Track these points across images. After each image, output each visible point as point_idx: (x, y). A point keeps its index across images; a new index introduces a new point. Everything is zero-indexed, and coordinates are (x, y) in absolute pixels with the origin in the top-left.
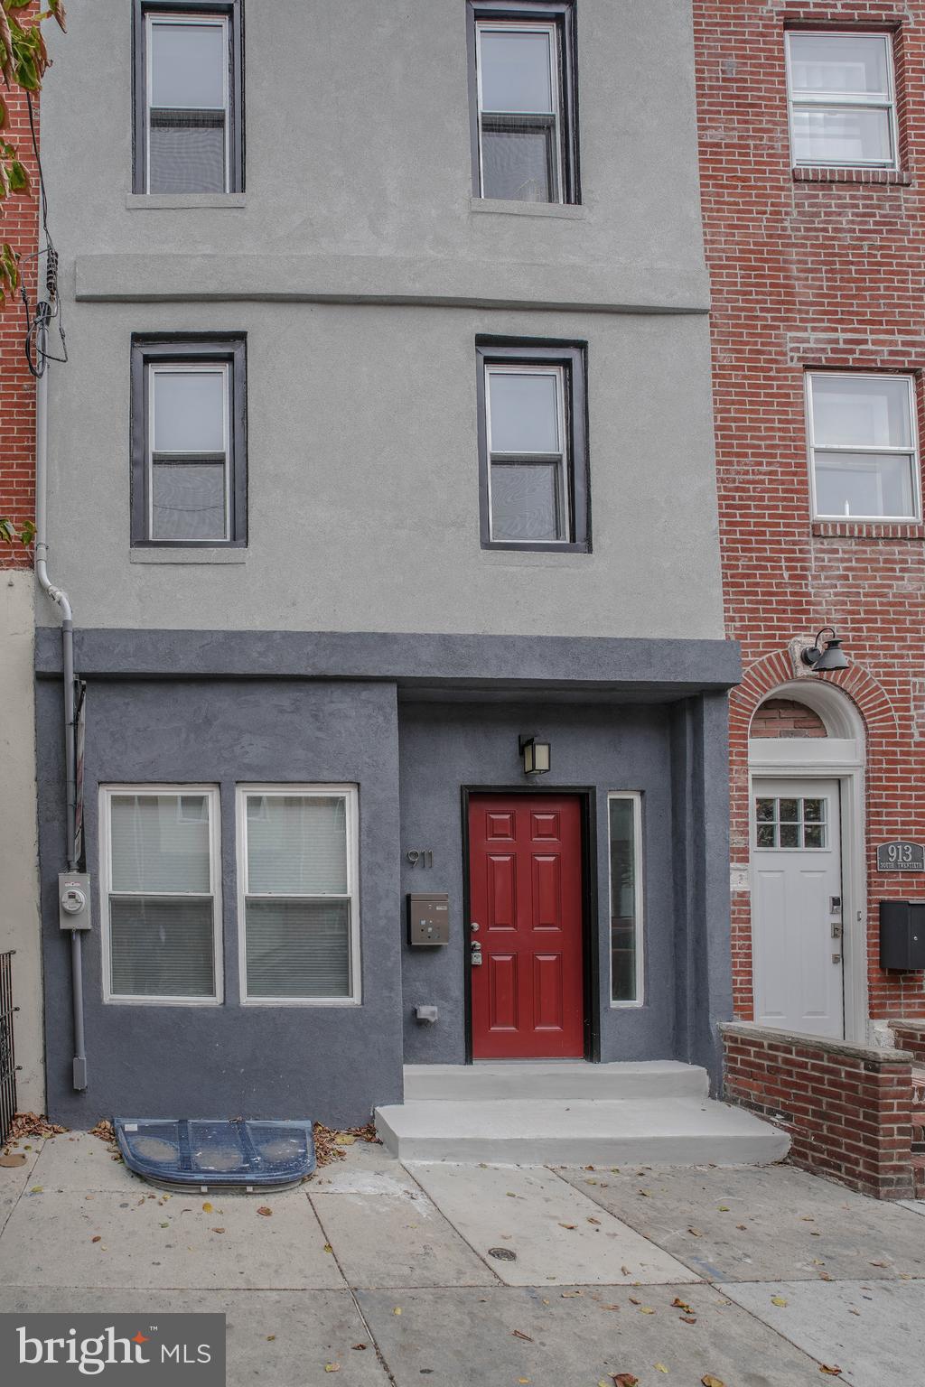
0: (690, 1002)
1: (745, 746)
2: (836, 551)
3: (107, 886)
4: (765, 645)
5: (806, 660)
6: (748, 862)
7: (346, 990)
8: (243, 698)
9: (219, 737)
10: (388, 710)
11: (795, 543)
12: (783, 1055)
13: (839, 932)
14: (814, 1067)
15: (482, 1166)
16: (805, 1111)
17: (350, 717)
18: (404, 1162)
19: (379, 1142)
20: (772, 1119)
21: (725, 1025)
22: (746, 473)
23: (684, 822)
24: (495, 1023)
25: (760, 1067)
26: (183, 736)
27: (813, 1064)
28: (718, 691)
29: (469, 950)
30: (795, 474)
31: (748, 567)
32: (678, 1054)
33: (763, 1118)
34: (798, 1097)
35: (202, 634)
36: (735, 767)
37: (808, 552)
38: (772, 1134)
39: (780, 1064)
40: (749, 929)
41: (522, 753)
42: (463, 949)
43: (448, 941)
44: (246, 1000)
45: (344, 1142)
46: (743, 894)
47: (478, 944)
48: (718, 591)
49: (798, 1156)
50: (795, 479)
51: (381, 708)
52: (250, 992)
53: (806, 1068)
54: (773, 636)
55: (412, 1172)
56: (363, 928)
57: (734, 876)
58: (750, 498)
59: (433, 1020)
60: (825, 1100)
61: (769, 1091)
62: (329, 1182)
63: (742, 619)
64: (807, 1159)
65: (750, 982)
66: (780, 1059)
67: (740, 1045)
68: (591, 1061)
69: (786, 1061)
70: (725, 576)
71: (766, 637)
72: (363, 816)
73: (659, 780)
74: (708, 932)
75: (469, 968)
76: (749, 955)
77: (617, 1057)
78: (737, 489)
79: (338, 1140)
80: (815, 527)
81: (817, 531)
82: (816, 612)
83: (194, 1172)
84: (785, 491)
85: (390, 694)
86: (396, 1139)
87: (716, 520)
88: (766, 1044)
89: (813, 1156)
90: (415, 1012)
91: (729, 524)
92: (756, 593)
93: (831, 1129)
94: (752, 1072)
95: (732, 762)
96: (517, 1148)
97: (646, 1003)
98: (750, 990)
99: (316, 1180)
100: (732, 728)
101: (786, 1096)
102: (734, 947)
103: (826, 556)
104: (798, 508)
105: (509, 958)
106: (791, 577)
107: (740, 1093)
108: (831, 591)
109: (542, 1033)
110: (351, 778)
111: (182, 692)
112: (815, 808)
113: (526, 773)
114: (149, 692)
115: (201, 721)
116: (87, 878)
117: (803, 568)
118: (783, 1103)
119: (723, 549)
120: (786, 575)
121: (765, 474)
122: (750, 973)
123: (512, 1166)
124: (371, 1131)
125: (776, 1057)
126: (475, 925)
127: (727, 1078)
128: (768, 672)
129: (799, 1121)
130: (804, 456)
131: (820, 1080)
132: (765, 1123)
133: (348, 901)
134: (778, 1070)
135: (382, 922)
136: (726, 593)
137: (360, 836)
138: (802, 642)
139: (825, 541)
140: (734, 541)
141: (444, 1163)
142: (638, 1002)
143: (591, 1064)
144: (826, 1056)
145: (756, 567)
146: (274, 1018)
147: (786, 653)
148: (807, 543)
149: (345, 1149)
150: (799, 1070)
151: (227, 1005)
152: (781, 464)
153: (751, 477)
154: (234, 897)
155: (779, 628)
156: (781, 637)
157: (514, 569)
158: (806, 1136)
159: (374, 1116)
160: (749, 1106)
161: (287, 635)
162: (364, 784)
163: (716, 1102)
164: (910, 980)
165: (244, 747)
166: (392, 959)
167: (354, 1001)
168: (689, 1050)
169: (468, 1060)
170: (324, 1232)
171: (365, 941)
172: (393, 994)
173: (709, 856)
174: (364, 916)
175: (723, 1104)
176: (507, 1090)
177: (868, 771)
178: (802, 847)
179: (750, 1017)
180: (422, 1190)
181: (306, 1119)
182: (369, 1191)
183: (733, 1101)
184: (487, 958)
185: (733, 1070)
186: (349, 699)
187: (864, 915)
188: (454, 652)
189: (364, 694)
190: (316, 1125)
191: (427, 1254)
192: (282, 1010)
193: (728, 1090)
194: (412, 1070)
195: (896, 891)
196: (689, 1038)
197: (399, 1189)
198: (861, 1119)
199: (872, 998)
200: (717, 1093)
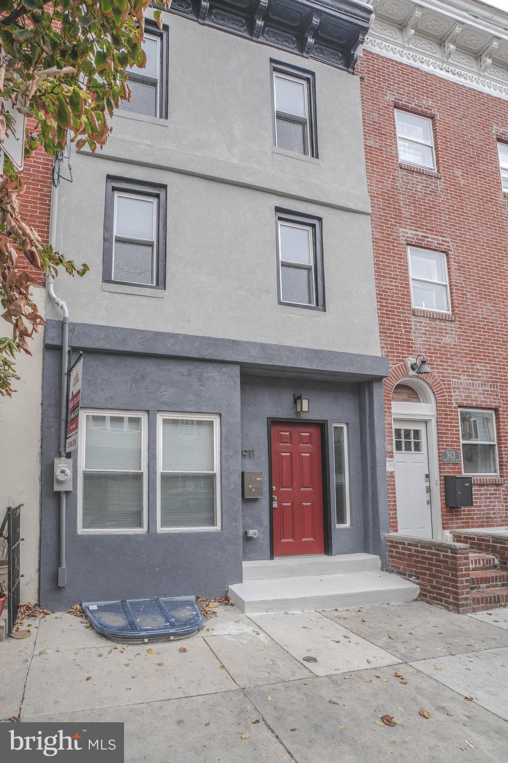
0: (371, 524)
1: (390, 404)
2: (421, 322)
3: (82, 466)
4: (397, 360)
5: (413, 369)
6: (393, 458)
7: (212, 522)
8: (162, 367)
9: (149, 387)
10: (236, 378)
11: (406, 317)
12: (414, 548)
13: (428, 490)
14: (429, 553)
15: (286, 613)
16: (425, 574)
17: (217, 380)
18: (248, 614)
19: (232, 605)
20: (410, 579)
21: (387, 535)
22: (387, 285)
23: (366, 438)
24: (284, 538)
25: (404, 554)
26: (129, 385)
28: (379, 379)
29: (271, 500)
30: (405, 288)
31: (389, 325)
32: (366, 550)
33: (406, 579)
34: (422, 568)
35: (141, 332)
36: (387, 414)
37: (411, 321)
38: (410, 586)
39: (413, 553)
40: (394, 489)
41: (295, 402)
42: (269, 500)
43: (262, 496)
44: (160, 529)
45: (214, 606)
46: (392, 473)
47: (276, 497)
48: (378, 334)
49: (423, 596)
50: (405, 290)
51: (232, 377)
52: (162, 526)
53: (425, 554)
54: (399, 357)
55: (253, 619)
56: (223, 489)
57: (388, 464)
58: (388, 296)
59: (255, 537)
60: (434, 568)
61: (408, 566)
62: (213, 629)
63: (387, 348)
64: (427, 597)
65: (396, 514)
66: (413, 550)
67: (394, 544)
68: (328, 555)
69: (416, 551)
70: (380, 328)
71: (397, 357)
72: (223, 431)
73: (355, 419)
74: (378, 490)
75: (271, 509)
76: (395, 501)
77: (340, 553)
78: (383, 291)
79: (211, 605)
80: (414, 311)
81: (414, 313)
82: (415, 347)
84: (402, 294)
85: (237, 370)
86: (243, 602)
87: (376, 303)
88: (406, 543)
89: (430, 596)
90: (246, 533)
91: (381, 306)
92: (392, 337)
93: (437, 582)
94: (400, 556)
95: (385, 412)
96: (302, 602)
97: (351, 525)
98: (396, 518)
99: (206, 628)
100: (385, 396)
101: (417, 567)
102: (389, 497)
103: (418, 324)
104: (406, 302)
105: (289, 504)
106: (405, 331)
107: (395, 567)
108: (421, 339)
109: (305, 542)
110: (217, 411)
111: (129, 361)
112: (417, 433)
113: (297, 412)
114: (111, 360)
115: (139, 377)
116: (71, 461)
117: (410, 328)
118: (415, 571)
119: (379, 317)
120: (403, 330)
121: (394, 286)
122: (395, 510)
123: (300, 612)
124: (227, 599)
125: (411, 549)
126: (274, 487)
127: (389, 559)
128: (398, 372)
129: (423, 579)
130: (408, 281)
131: (431, 559)
132: (407, 581)
133: (214, 475)
134: (412, 555)
135: (232, 486)
136: (381, 336)
137: (221, 441)
138: (411, 360)
139: (417, 317)
140: (383, 314)
141: (268, 613)
142: (346, 525)
143: (328, 557)
144: (433, 548)
145: (392, 326)
146: (176, 540)
147: (405, 364)
148: (411, 318)
149: (215, 610)
150: (422, 555)
151: (150, 533)
152: (400, 283)
153: (388, 287)
154: (155, 473)
155: (402, 353)
156: (403, 357)
157: (293, 315)
158: (426, 586)
159: (228, 591)
160: (399, 573)
161: (185, 336)
162: (223, 415)
163: (385, 572)
164: (458, 511)
165: (161, 392)
166: (237, 505)
167: (218, 528)
168: (371, 548)
169: (272, 558)
170: (218, 658)
171: (223, 496)
172: (237, 524)
173: (378, 455)
174: (223, 483)
175: (388, 573)
176: (291, 572)
177: (437, 418)
178: (413, 451)
179: (396, 531)
180: (261, 629)
181: (193, 594)
182: (235, 632)
183: (391, 572)
184: (279, 504)
185: (391, 556)
186: (216, 371)
187: (438, 482)
188: (267, 352)
189: (224, 369)
190: (198, 598)
191: (274, 664)
192: (180, 535)
193: (390, 566)
194: (245, 564)
195: (449, 472)
196: (371, 541)
197: (249, 630)
198: (450, 577)
199: (443, 520)
200: (384, 568)
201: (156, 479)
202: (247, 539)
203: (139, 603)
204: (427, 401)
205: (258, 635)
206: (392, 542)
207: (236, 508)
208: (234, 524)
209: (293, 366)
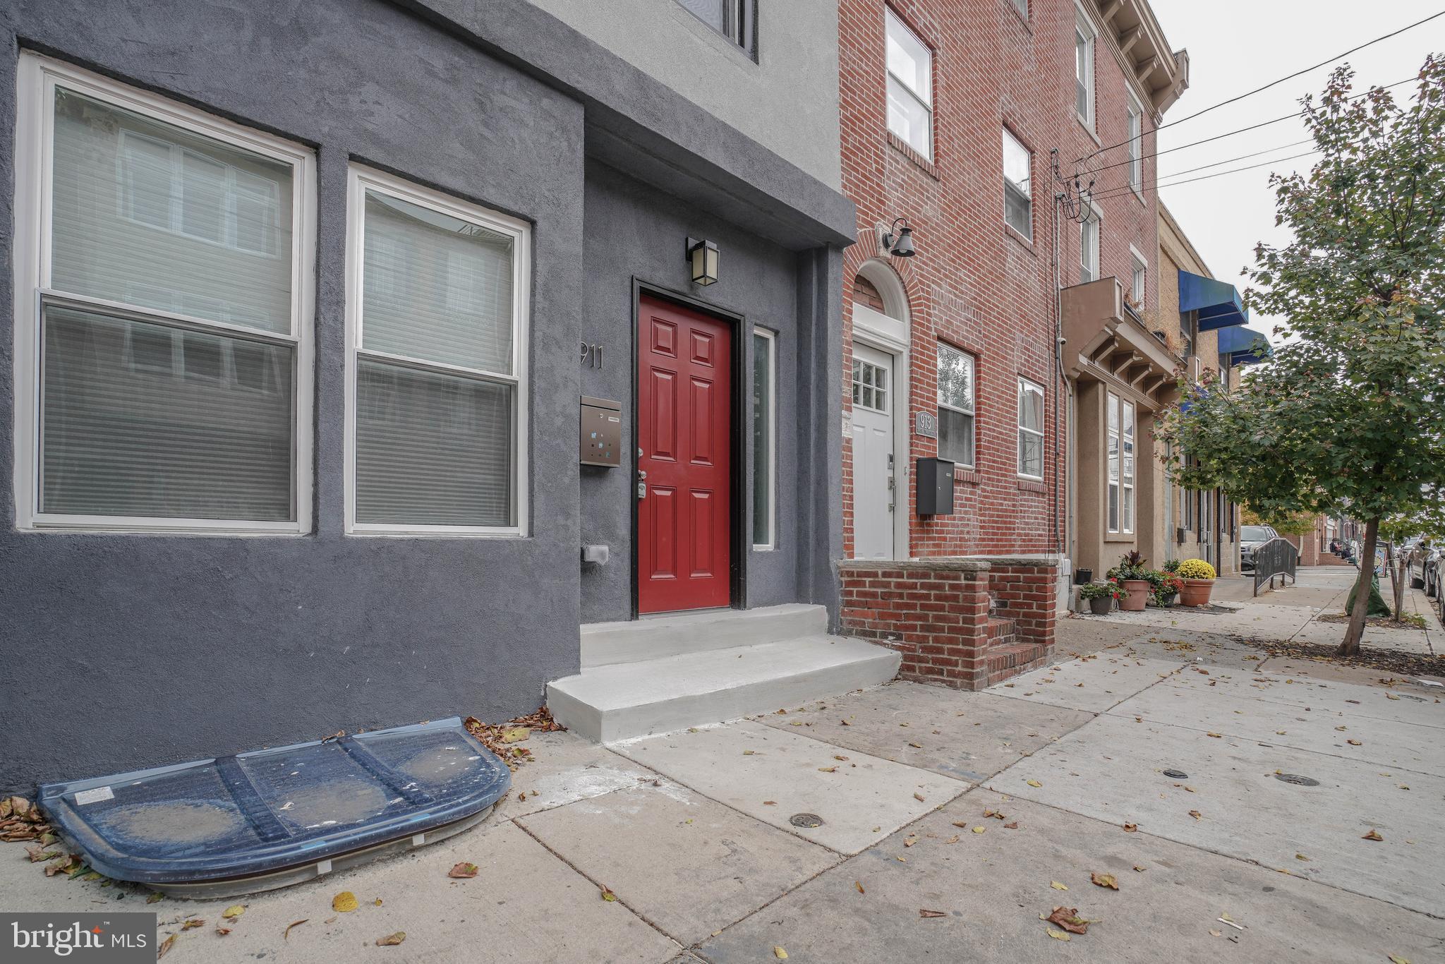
0: (812, 542)
1: (851, 305)
2: (898, 162)
4: (863, 220)
5: (886, 245)
6: (850, 413)
10: (574, 137)
11: (878, 141)
12: (895, 580)
13: (892, 484)
15: (692, 730)
16: (914, 628)
17: (527, 126)
18: (609, 745)
19: (561, 729)
20: (885, 641)
21: (841, 563)
22: (854, 62)
23: (809, 367)
24: (656, 570)
25: (874, 595)
27: (922, 584)
28: (840, 243)
29: (635, 479)
30: (879, 83)
31: (854, 146)
32: (799, 595)
33: (876, 643)
34: (908, 617)
36: (845, 321)
37: (885, 153)
38: (886, 655)
39: (893, 589)
40: (851, 474)
41: (689, 256)
42: (630, 477)
44: (353, 528)
45: (515, 737)
46: (849, 441)
47: (643, 473)
49: (907, 671)
50: (879, 88)
51: (564, 130)
52: (359, 516)
53: (915, 588)
54: (867, 215)
55: (627, 753)
56: (535, 426)
57: (844, 423)
58: (855, 85)
59: (600, 563)
60: (931, 613)
61: (882, 616)
62: (535, 794)
63: (850, 190)
64: (914, 671)
65: (851, 523)
66: (892, 584)
67: (856, 577)
68: (739, 608)
69: (898, 585)
70: (841, 146)
71: (864, 212)
72: (539, 268)
73: (789, 325)
74: (829, 472)
75: (635, 501)
76: (851, 497)
77: (759, 604)
78: (849, 73)
79: (507, 736)
80: (889, 135)
81: (890, 139)
82: (888, 206)
83: (297, 841)
84: (873, 93)
85: (576, 119)
87: (837, 91)
88: (880, 572)
89: (920, 668)
90: (583, 552)
91: (844, 100)
92: (858, 171)
93: (936, 640)
94: (867, 601)
95: (843, 317)
96: (720, 702)
97: (777, 546)
98: (852, 530)
99: (514, 796)
100: (844, 284)
101: (897, 617)
102: (844, 488)
103: (893, 163)
104: (880, 113)
105: (667, 493)
106: (876, 169)
107: (856, 624)
108: (896, 194)
109: (696, 580)
110: (524, 210)
112: (879, 375)
113: (693, 280)
117: (882, 166)
118: (895, 625)
119: (841, 122)
120: (873, 165)
121: (864, 71)
122: (852, 515)
123: (717, 725)
124: (545, 716)
125: (890, 583)
126: (640, 450)
127: (843, 611)
128: (863, 243)
129: (909, 638)
130: (883, 72)
131: (927, 597)
132: (879, 647)
133: (512, 387)
134: (890, 595)
135: (559, 421)
136: (842, 160)
138: (883, 228)
139: (893, 150)
140: (847, 118)
141: (653, 736)
142: (769, 547)
143: (739, 611)
144: (932, 574)
145: (858, 149)
146: (404, 558)
147: (874, 232)
148: (884, 147)
149: (524, 745)
150: (908, 591)
151: (320, 535)
152: (872, 70)
153: (856, 67)
155: (870, 209)
156: (872, 217)
158: (914, 650)
159: (545, 696)
160: (864, 634)
162: (541, 225)
163: (835, 637)
164: (929, 525)
165: (365, 102)
166: (569, 473)
167: (520, 530)
168: (811, 591)
169: (634, 614)
170: (580, 872)
171: (537, 446)
172: (569, 522)
173: (830, 400)
174: (536, 409)
175: (841, 638)
176: (681, 644)
177: (911, 351)
178: (874, 409)
179: (851, 555)
180: (657, 773)
181: (454, 714)
182: (596, 791)
183: (848, 633)
184: (649, 490)
185: (849, 604)
186: (526, 100)
187: (908, 470)
188: (648, 98)
189: (546, 102)
190: (468, 722)
191: (734, 851)
192: (416, 543)
193: (845, 623)
194: (586, 630)
195: (924, 452)
196: (811, 578)
197: (630, 778)
198: (961, 624)
199: (911, 539)
200: (836, 628)
201: (342, 366)
202: (588, 568)
203: (284, 758)
204: (896, 315)
205: (657, 789)
206: (851, 574)
207: (567, 480)
208: (561, 520)
209: (699, 154)
